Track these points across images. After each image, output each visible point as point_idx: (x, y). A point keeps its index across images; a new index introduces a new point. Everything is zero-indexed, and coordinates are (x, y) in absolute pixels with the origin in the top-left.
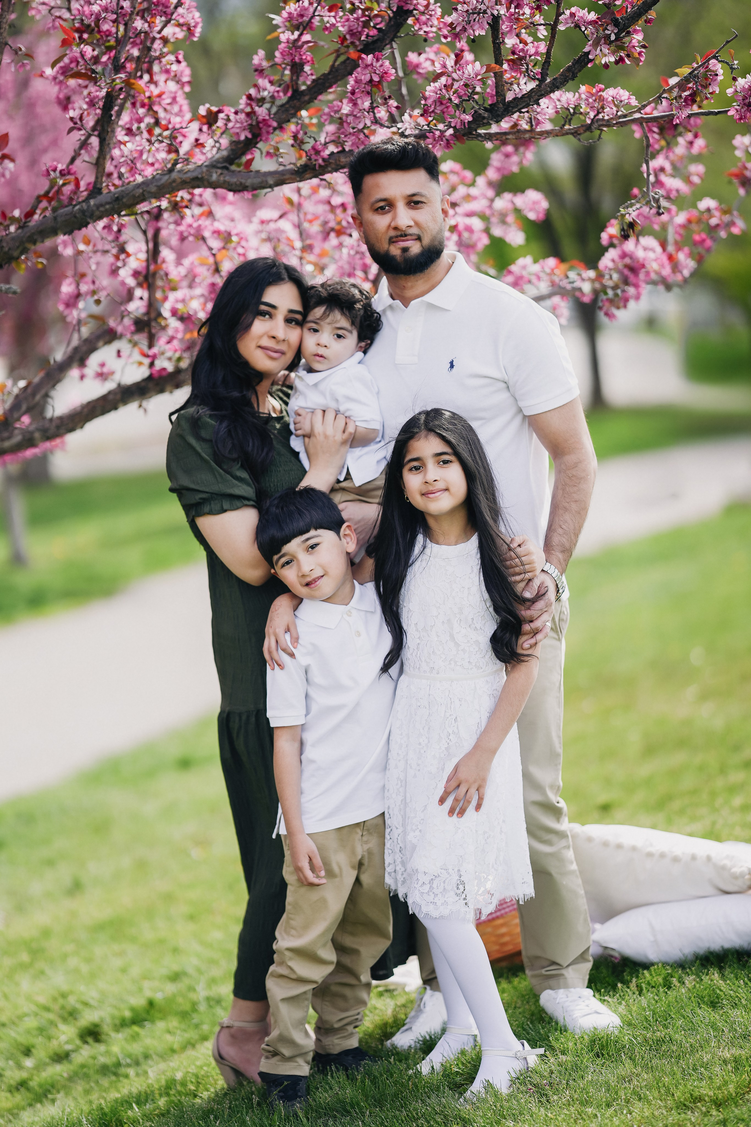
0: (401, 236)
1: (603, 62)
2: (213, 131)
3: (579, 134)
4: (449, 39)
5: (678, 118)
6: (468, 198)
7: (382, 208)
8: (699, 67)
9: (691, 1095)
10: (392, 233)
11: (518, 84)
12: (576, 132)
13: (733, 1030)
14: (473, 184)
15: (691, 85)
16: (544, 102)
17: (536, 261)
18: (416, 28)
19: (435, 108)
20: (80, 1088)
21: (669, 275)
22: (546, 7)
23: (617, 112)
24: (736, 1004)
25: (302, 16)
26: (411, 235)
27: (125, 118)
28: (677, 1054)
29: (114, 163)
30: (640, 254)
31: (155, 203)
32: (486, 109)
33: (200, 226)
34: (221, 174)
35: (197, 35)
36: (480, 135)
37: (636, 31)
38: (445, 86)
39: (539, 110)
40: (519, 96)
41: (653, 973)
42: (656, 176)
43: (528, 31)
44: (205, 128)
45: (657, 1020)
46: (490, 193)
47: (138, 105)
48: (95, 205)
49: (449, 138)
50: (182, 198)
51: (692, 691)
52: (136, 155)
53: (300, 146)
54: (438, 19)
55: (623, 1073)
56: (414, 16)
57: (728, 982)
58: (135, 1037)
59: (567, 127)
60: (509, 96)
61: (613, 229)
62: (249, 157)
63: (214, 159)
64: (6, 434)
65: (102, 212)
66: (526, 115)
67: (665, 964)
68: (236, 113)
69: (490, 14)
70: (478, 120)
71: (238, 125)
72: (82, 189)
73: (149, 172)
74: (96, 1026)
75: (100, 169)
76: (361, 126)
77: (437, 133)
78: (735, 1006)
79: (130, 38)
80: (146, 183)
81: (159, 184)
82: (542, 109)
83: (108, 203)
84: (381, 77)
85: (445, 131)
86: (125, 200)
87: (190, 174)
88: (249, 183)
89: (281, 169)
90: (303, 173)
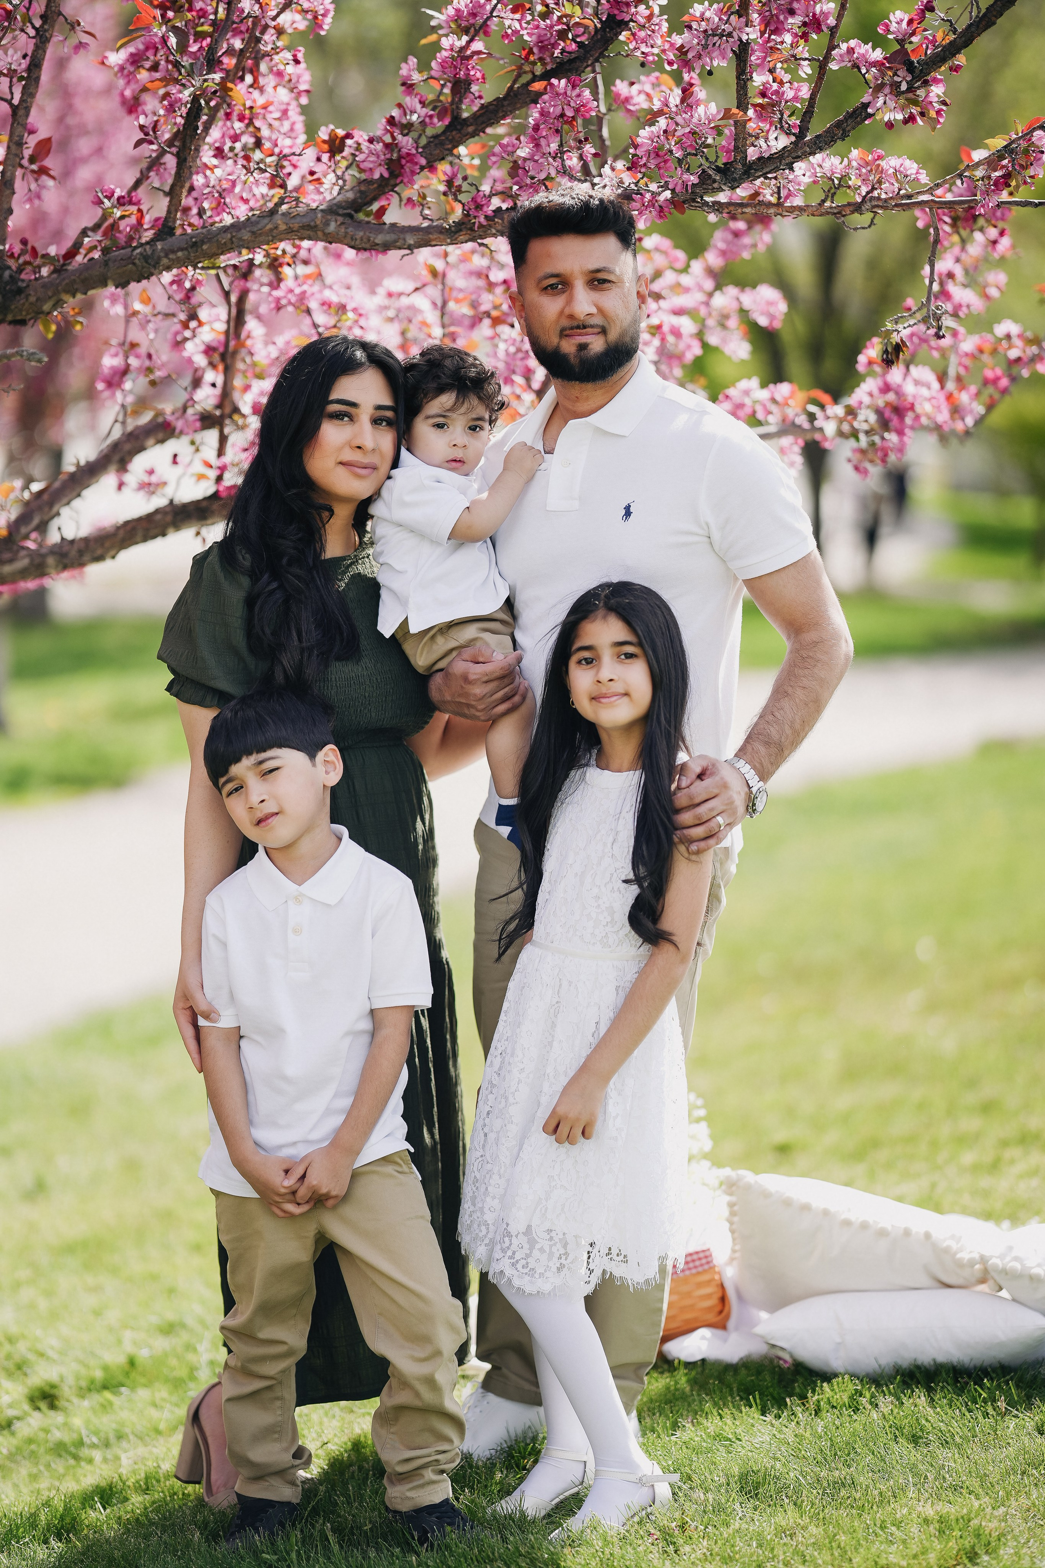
0: (578, 327)
1: (886, 119)
2: (337, 163)
3: (844, 216)
4: (675, 67)
5: (983, 206)
6: (677, 288)
7: (553, 287)
8: (1019, 138)
9: (876, 1563)
10: (565, 323)
11: (766, 140)
12: (839, 213)
13: (939, 1477)
14: (686, 270)
15: (1005, 162)
16: (800, 167)
17: (764, 385)
18: (631, 46)
19: (648, 161)
20: (24, 1472)
21: (945, 422)
22: (814, 36)
23: (900, 190)
24: (947, 1443)
25: (474, 15)
26: (592, 326)
27: (215, 134)
28: (860, 1504)
29: (194, 194)
30: (909, 389)
31: (246, 255)
32: (718, 170)
33: (304, 292)
34: (342, 223)
35: (326, 27)
36: (705, 203)
37: (936, 81)
38: (665, 132)
39: (791, 177)
40: (766, 155)
41: (836, 1387)
42: (941, 284)
43: (785, 66)
44: (325, 157)
45: (835, 1454)
46: (709, 285)
47: (235, 116)
48: (163, 249)
49: (664, 205)
50: (284, 252)
51: (914, 998)
52: (225, 185)
53: (455, 195)
54: (662, 36)
55: (783, 1523)
56: (630, 29)
57: (938, 1409)
58: (106, 1407)
59: (828, 204)
60: (752, 154)
61: (873, 351)
62: (384, 203)
63: (335, 202)
64: (7, 556)
65: (172, 260)
66: (773, 182)
67: (853, 1375)
68: (371, 141)
69: (736, 38)
70: (706, 182)
71: (372, 158)
72: (147, 226)
73: (242, 212)
74: (53, 1386)
75: (175, 201)
76: (543, 176)
77: (648, 196)
78: (945, 1444)
79: (234, 23)
80: (236, 226)
81: (255, 229)
82: (796, 176)
83: (182, 249)
84: (577, 110)
85: (659, 194)
86: (205, 247)
87: (298, 219)
88: (380, 239)
89: (426, 224)
90: (456, 232)
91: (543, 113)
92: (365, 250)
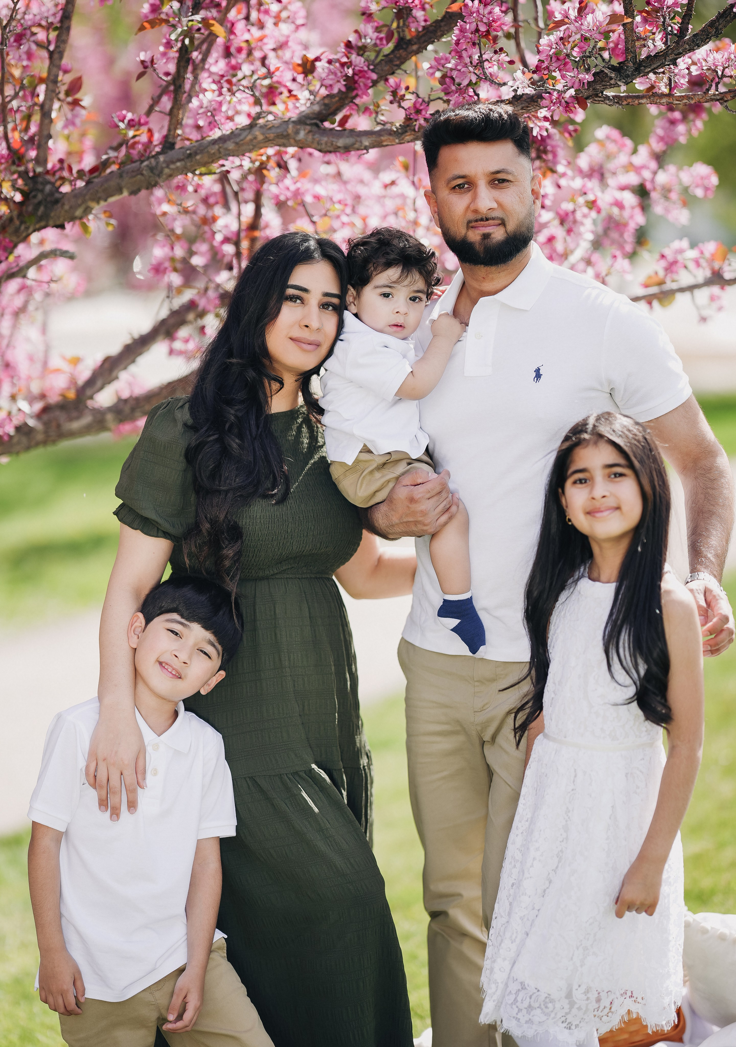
0: (482, 220)
2: (309, 82)
3: (726, 101)
7: (460, 186)
10: (471, 216)
11: (654, 40)
12: (722, 99)
16: (683, 61)
19: (551, 64)
26: (493, 219)
32: (613, 68)
33: (298, 189)
34: (310, 131)
36: (607, 98)
38: (561, 39)
39: (676, 71)
40: (653, 54)
44: (300, 78)
48: (165, 161)
49: (569, 101)
50: (268, 157)
52: (215, 106)
53: (399, 103)
59: (712, 92)
60: (644, 54)
62: (346, 112)
63: (305, 113)
64: (77, 414)
65: (173, 169)
66: (663, 76)
68: (331, 62)
70: (603, 80)
71: (333, 76)
72: (155, 143)
73: (227, 128)
75: (174, 121)
77: (555, 94)
80: (223, 139)
81: (238, 140)
82: (680, 70)
83: (179, 160)
84: (489, 25)
85: (565, 92)
86: (198, 157)
87: (273, 130)
88: (341, 143)
89: (378, 128)
90: (402, 134)
91: (462, 30)
92: (330, 152)
